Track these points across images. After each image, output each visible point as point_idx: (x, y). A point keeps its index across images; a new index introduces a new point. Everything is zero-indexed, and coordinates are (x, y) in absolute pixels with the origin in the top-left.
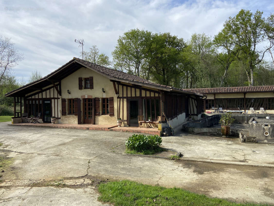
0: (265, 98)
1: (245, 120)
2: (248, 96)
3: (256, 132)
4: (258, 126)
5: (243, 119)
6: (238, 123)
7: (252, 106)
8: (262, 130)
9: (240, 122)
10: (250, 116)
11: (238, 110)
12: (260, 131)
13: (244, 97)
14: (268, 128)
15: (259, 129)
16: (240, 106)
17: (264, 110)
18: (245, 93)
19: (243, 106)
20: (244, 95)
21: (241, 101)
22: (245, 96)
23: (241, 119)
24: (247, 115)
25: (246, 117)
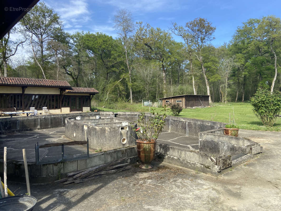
0: (49, 94)
1: (38, 125)
2: (27, 92)
3: (110, 140)
4: (113, 131)
5: (35, 124)
6: (27, 130)
7: (32, 105)
8: (119, 137)
9: (30, 129)
10: (44, 118)
11: (14, 111)
12: (116, 138)
13: (22, 93)
14: (126, 132)
15: (115, 135)
16: (16, 105)
17: (47, 110)
18: (24, 87)
19: (21, 105)
20: (22, 89)
21: (18, 98)
22: (23, 91)
23: (33, 123)
24: (40, 117)
25: (39, 120)
